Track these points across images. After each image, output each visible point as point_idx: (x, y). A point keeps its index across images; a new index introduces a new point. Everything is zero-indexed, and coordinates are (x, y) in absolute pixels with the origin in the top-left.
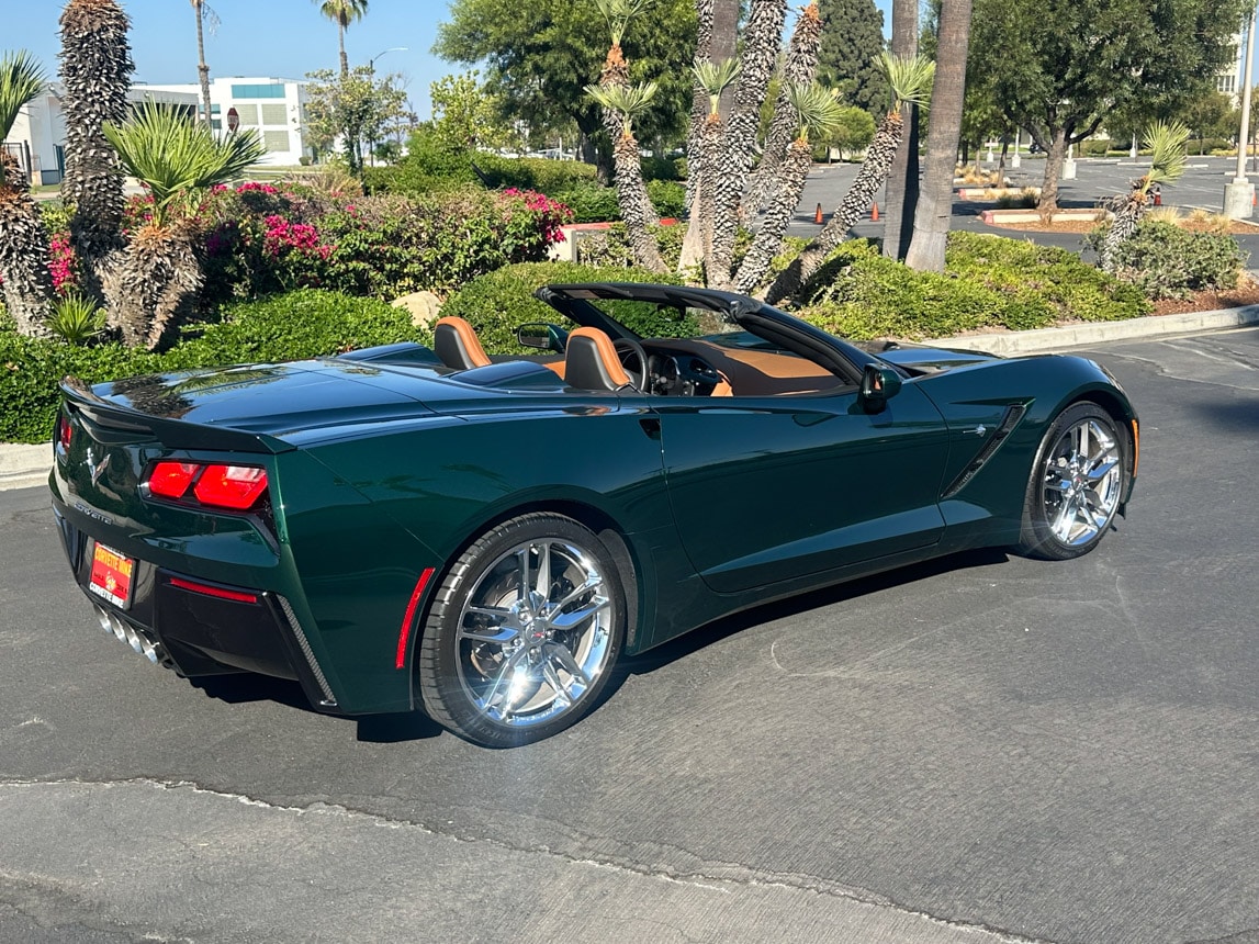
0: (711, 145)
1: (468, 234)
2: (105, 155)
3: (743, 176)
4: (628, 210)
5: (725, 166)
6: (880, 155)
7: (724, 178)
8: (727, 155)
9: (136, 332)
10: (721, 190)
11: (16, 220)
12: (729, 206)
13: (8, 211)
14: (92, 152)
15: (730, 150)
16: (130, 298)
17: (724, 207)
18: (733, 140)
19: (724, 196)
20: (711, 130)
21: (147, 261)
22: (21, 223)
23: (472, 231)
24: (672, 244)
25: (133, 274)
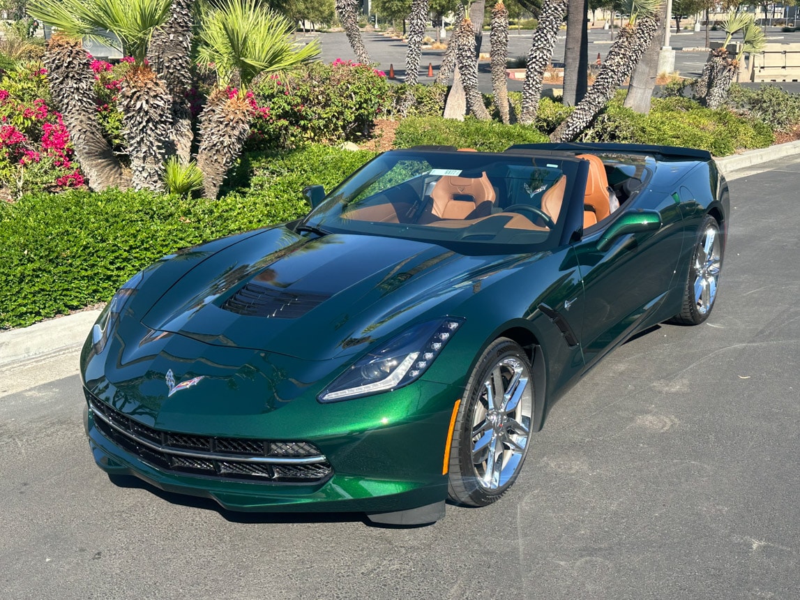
0: (500, 27)
1: (353, 95)
2: (181, 39)
3: (552, 50)
4: (468, 76)
5: (540, 43)
6: (646, 35)
7: (538, 52)
8: (542, 35)
9: (215, 185)
10: (534, 60)
11: (155, 97)
12: (539, 72)
13: (149, 89)
14: (172, 36)
15: (545, 31)
16: (215, 158)
17: (536, 73)
18: (547, 23)
19: (537, 65)
20: (499, 15)
21: (233, 128)
22: (159, 98)
23: (355, 93)
24: (428, 99)
25: (221, 139)
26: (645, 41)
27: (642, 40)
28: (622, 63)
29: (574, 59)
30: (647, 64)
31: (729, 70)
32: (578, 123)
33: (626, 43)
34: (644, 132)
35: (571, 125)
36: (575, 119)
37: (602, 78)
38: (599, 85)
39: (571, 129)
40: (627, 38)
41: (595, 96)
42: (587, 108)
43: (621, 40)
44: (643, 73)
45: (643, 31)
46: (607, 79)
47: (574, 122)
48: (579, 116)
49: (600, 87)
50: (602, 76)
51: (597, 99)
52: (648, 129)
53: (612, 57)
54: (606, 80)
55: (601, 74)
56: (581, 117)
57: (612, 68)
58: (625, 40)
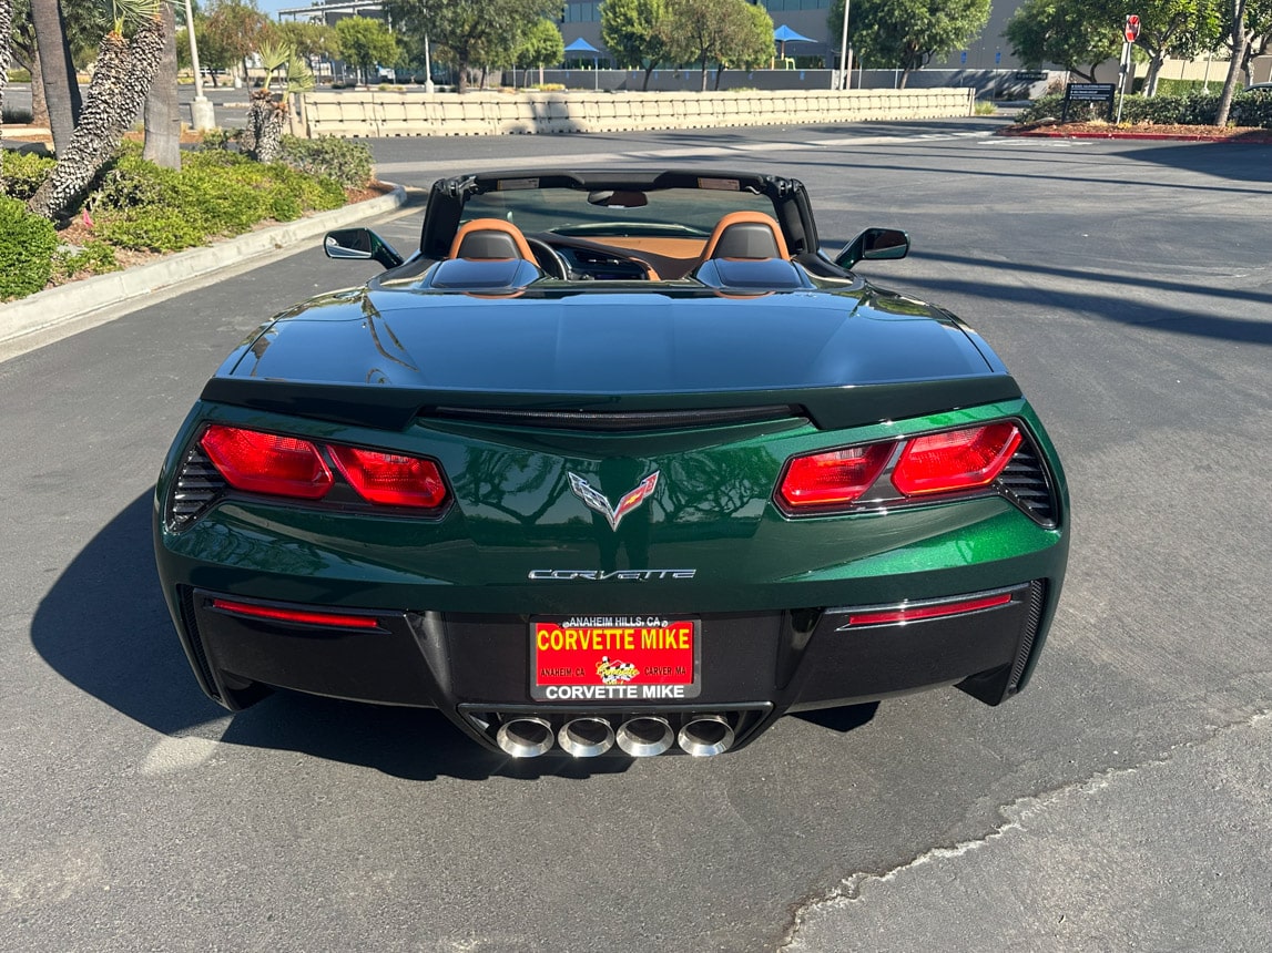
26: (150, 64)
27: (145, 63)
28: (116, 91)
29: (60, 98)
30: (163, 101)
31: (277, 115)
32: (70, 181)
33: (117, 61)
34: (176, 192)
35: (58, 184)
36: (62, 175)
37: (91, 113)
38: (88, 124)
39: (59, 189)
40: (116, 53)
41: (86, 140)
42: (78, 158)
43: (107, 57)
44: (160, 114)
45: (143, 51)
46: (99, 114)
47: (63, 180)
48: (68, 170)
49: (91, 126)
50: (90, 110)
51: (90, 145)
52: (182, 188)
53: (100, 81)
54: (98, 116)
55: (89, 107)
56: (72, 171)
57: (103, 98)
58: (114, 56)
